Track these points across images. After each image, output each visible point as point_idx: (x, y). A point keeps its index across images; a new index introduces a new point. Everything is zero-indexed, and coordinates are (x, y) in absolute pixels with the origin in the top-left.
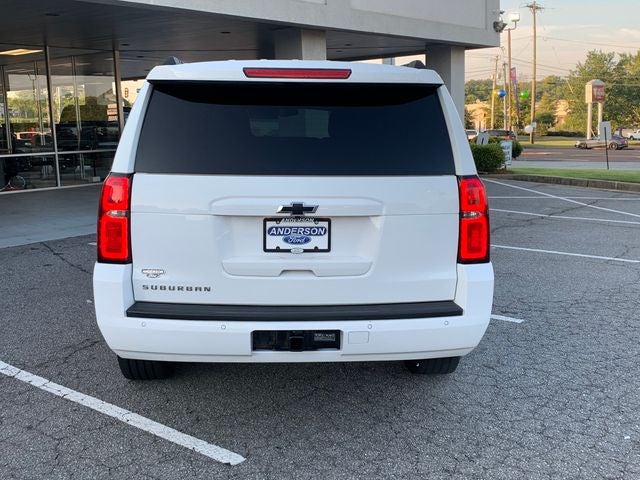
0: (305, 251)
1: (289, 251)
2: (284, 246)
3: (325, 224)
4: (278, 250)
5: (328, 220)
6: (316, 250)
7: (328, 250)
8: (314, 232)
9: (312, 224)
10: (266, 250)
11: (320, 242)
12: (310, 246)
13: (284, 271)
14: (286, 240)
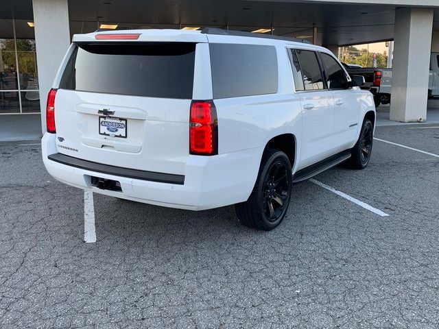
0: (116, 136)
1: (109, 135)
2: (107, 132)
3: (124, 122)
4: (105, 134)
5: (126, 120)
6: (120, 136)
7: (126, 137)
8: (119, 126)
9: (119, 122)
10: (100, 134)
11: (122, 132)
12: (117, 133)
13: (103, 146)
14: (108, 129)
